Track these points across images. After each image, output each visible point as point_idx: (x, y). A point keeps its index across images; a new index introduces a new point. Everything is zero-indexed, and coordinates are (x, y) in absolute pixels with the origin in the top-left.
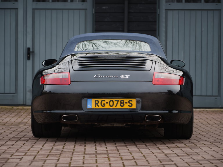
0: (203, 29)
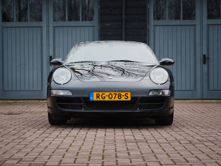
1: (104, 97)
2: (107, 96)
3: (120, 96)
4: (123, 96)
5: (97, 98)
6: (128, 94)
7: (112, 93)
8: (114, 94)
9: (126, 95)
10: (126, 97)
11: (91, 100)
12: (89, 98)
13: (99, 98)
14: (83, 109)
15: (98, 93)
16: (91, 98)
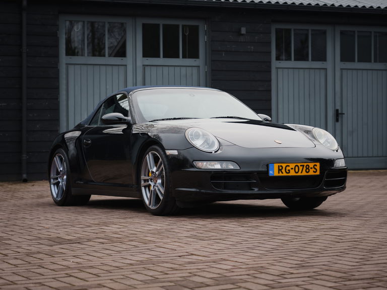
0: (108, 87)
1: (289, 170)
2: (292, 169)
3: (308, 168)
4: (311, 168)
5: (279, 173)
6: (316, 165)
7: (299, 165)
8: (301, 166)
9: (315, 167)
10: (315, 171)
11: (270, 175)
12: (267, 172)
13: (282, 173)
14: (256, 189)
15: (280, 164)
16: (271, 172)
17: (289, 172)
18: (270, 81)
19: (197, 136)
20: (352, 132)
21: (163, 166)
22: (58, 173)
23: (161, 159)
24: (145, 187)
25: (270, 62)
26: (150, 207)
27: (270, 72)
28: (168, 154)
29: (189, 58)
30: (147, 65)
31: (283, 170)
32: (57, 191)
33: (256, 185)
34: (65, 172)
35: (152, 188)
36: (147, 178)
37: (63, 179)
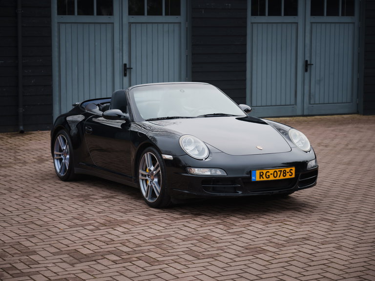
1: (269, 176)
2: (271, 174)
3: (285, 173)
4: (288, 172)
5: (260, 178)
6: (292, 170)
7: (277, 170)
8: (279, 171)
9: (291, 171)
10: (291, 174)
11: (253, 180)
12: (250, 178)
13: (263, 178)
14: (240, 192)
15: (261, 171)
16: (253, 178)
17: (269, 177)
18: (245, 36)
19: (190, 143)
20: (320, 80)
21: (159, 169)
22: (61, 150)
23: (158, 163)
24: (143, 180)
25: (246, 18)
26: (147, 198)
27: (245, 27)
28: (164, 158)
29: (171, 15)
30: (133, 23)
31: (264, 176)
32: (60, 167)
33: (240, 189)
34: (68, 152)
35: (149, 183)
36: (144, 173)
37: (65, 157)
